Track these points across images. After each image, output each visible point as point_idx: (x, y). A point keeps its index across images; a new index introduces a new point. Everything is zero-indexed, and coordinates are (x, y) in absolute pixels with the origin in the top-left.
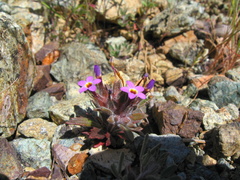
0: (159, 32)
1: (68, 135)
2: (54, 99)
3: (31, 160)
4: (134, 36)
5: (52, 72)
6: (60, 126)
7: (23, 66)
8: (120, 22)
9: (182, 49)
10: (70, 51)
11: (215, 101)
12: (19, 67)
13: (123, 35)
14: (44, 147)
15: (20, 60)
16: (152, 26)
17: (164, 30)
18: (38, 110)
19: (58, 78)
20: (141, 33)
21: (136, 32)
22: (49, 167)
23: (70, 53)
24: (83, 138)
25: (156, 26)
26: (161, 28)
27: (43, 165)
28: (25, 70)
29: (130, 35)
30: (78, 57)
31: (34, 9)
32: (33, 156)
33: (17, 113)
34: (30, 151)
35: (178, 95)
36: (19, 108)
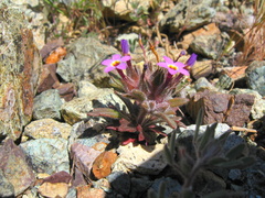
0: (177, 25)
1: (88, 133)
2: (63, 100)
3: (45, 164)
4: (148, 32)
5: (58, 71)
6: (78, 124)
7: (27, 57)
8: (133, 16)
9: (206, 42)
10: (79, 47)
11: (257, 89)
12: (23, 57)
13: (135, 32)
14: (60, 148)
15: (23, 49)
16: (168, 20)
17: (183, 22)
18: (48, 109)
19: (66, 78)
20: (156, 29)
21: (150, 27)
22: (68, 171)
23: (78, 50)
24: (108, 135)
25: (174, 19)
26: (179, 21)
27: (61, 169)
28: (29, 62)
29: (143, 31)
30: (89, 53)
31: (33, 5)
32: (46, 159)
33: (22, 113)
34: (43, 153)
35: (211, 86)
36: (25, 108)
